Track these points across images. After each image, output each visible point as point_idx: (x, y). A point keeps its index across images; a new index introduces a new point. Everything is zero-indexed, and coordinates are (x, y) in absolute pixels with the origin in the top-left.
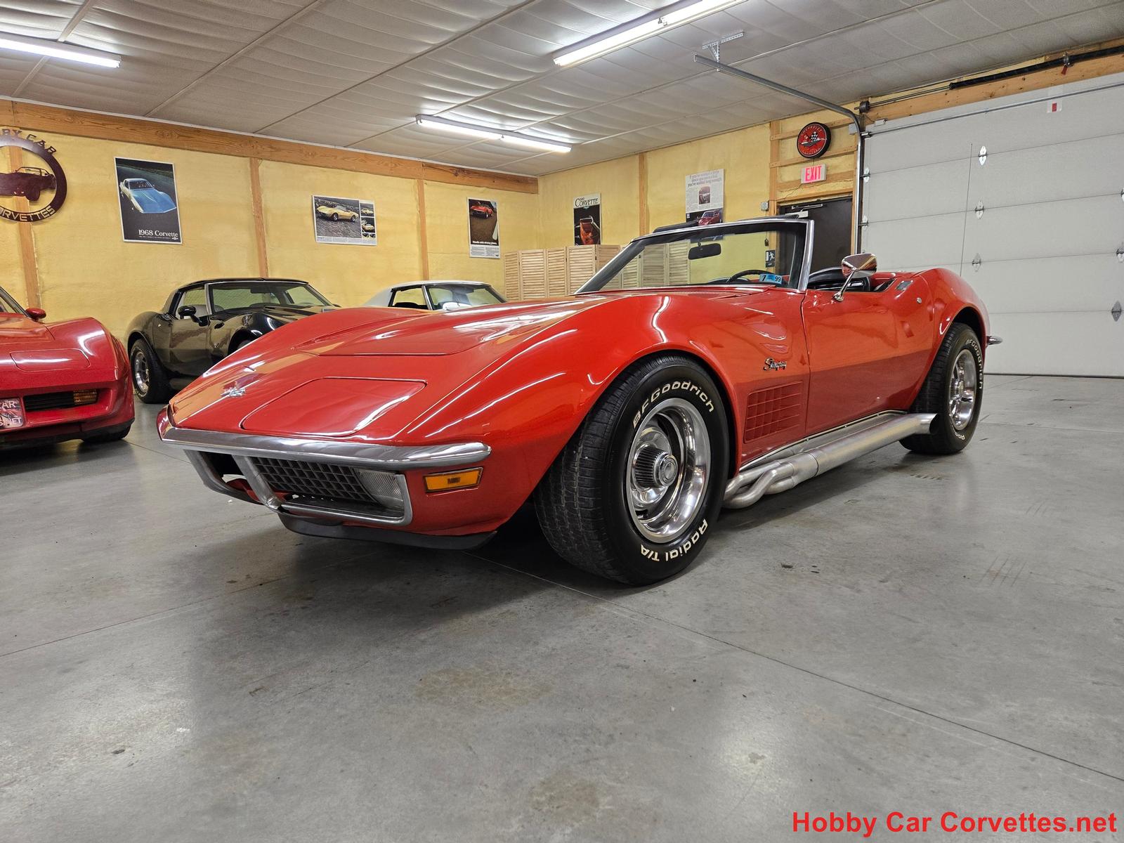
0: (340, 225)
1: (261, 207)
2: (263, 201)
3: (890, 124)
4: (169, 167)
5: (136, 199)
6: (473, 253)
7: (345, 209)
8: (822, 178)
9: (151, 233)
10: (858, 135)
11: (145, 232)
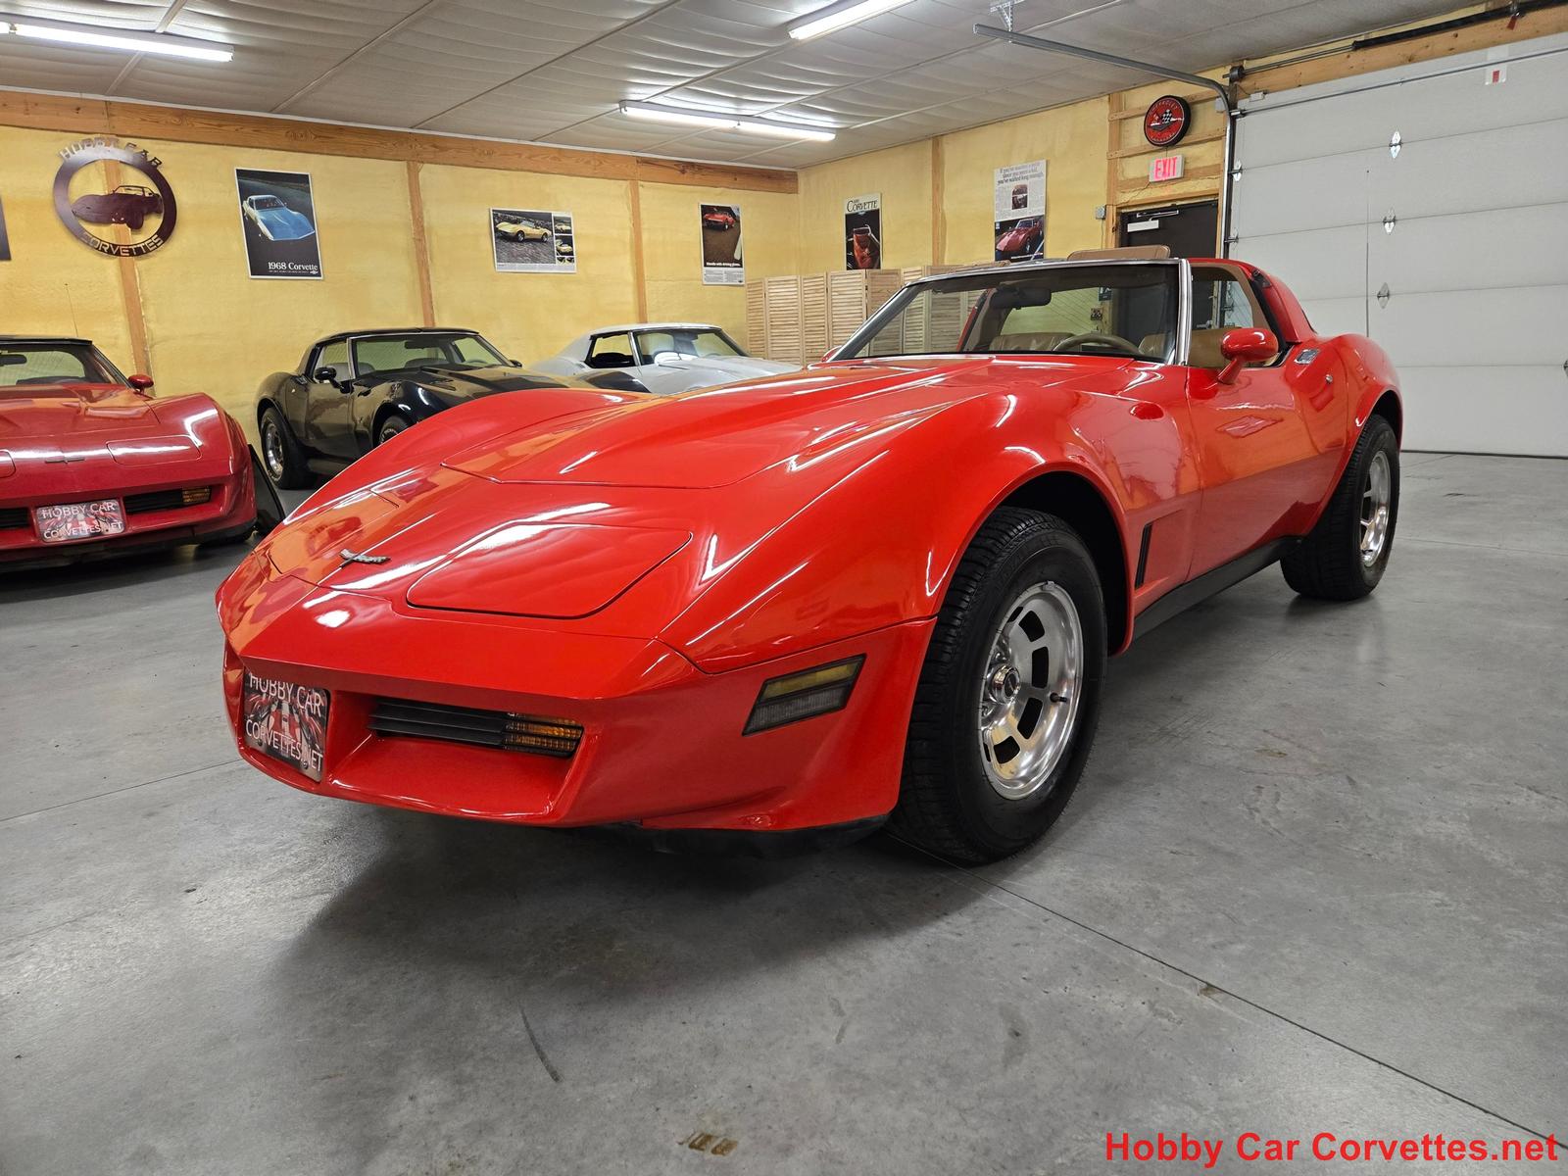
0: (526, 246)
1: (422, 226)
2: (425, 219)
3: (1271, 99)
4: (304, 179)
5: (263, 221)
6: (708, 279)
7: (532, 225)
8: (1178, 175)
9: (283, 266)
10: (1226, 113)
11: (276, 266)
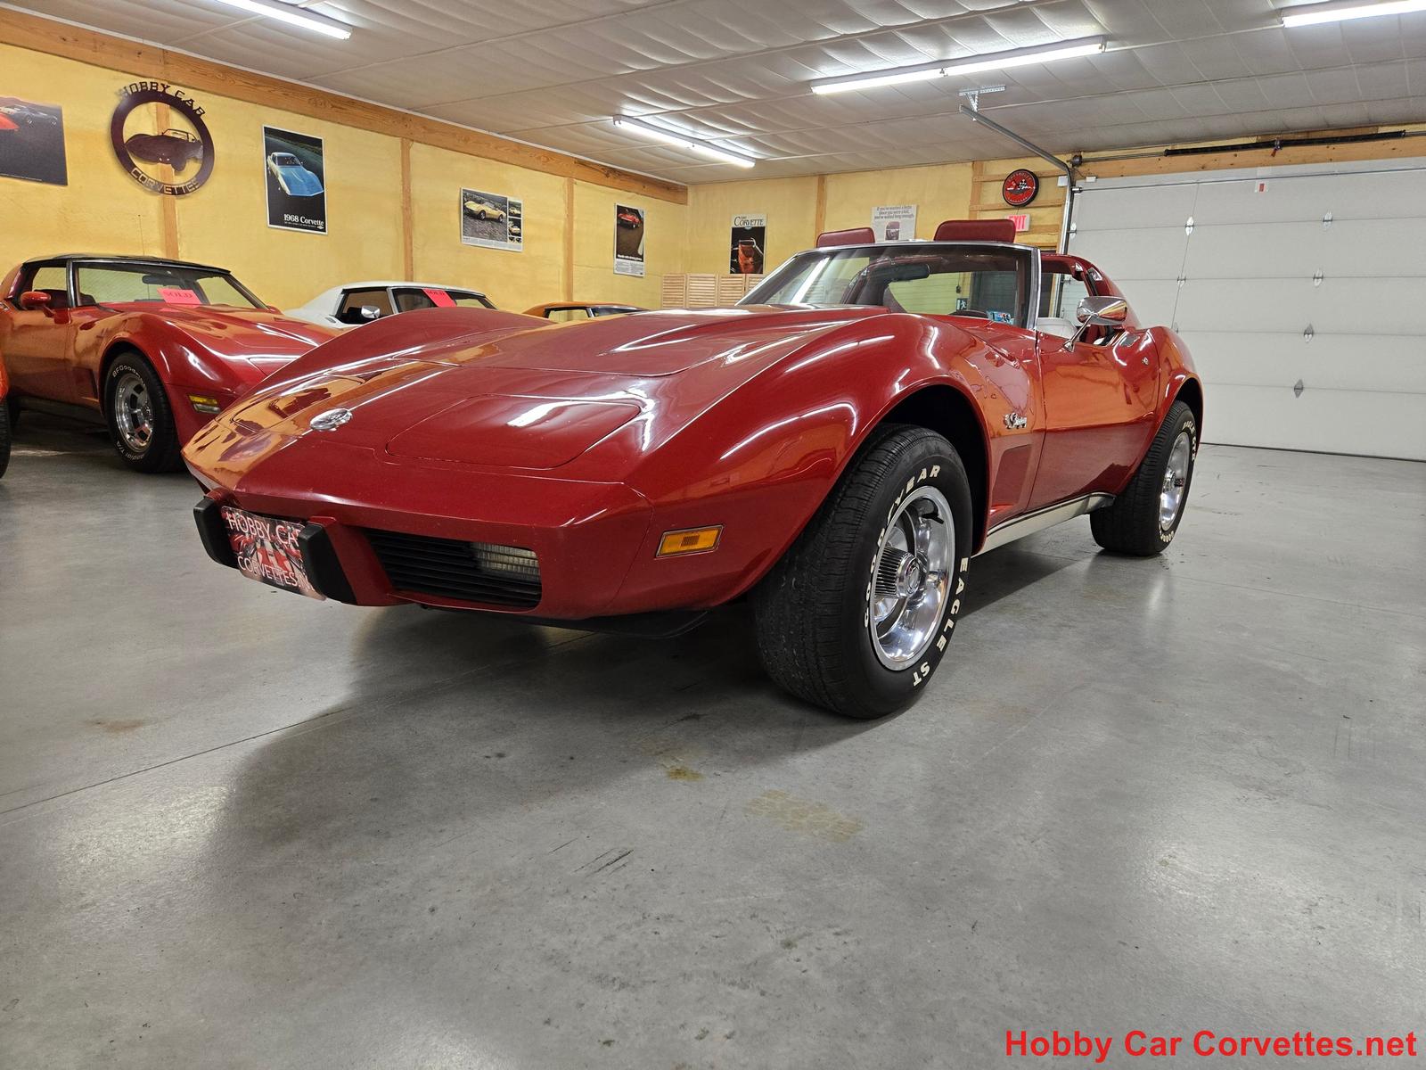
0: (486, 224)
1: (410, 197)
2: (412, 192)
3: (1103, 182)
4: (318, 143)
5: (282, 176)
6: (618, 269)
7: (493, 206)
8: (1026, 229)
9: (296, 219)
10: (1067, 189)
